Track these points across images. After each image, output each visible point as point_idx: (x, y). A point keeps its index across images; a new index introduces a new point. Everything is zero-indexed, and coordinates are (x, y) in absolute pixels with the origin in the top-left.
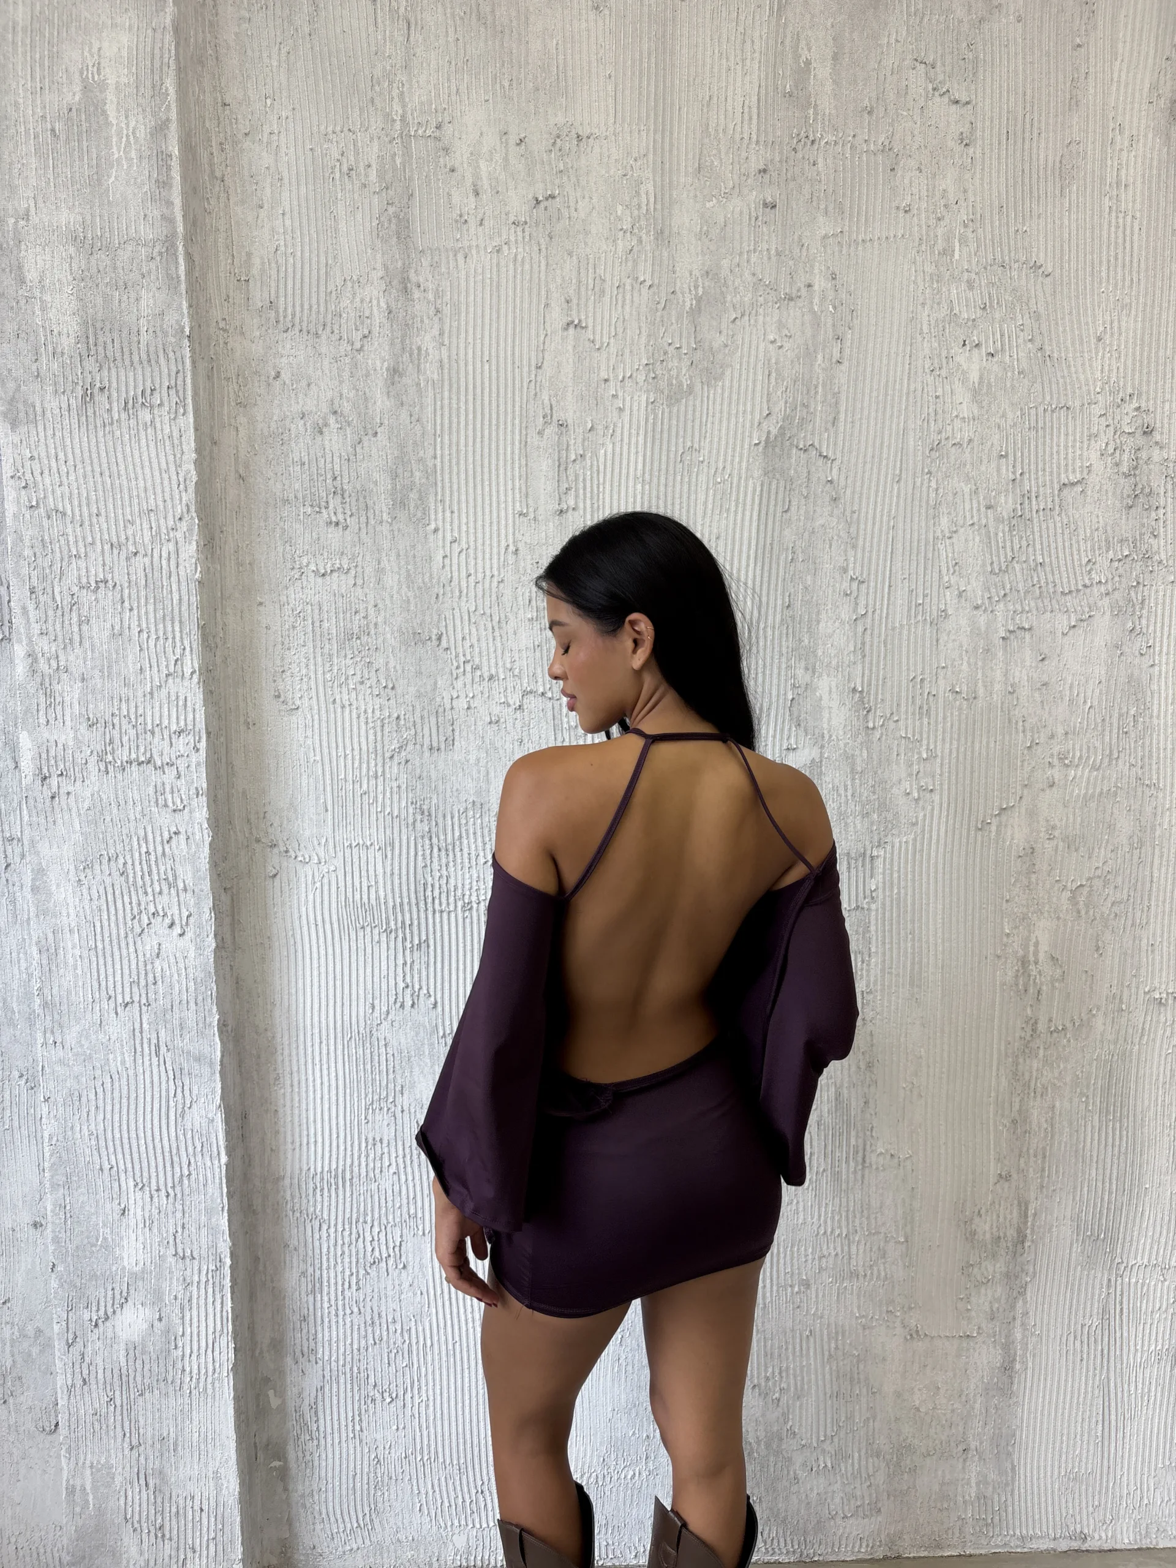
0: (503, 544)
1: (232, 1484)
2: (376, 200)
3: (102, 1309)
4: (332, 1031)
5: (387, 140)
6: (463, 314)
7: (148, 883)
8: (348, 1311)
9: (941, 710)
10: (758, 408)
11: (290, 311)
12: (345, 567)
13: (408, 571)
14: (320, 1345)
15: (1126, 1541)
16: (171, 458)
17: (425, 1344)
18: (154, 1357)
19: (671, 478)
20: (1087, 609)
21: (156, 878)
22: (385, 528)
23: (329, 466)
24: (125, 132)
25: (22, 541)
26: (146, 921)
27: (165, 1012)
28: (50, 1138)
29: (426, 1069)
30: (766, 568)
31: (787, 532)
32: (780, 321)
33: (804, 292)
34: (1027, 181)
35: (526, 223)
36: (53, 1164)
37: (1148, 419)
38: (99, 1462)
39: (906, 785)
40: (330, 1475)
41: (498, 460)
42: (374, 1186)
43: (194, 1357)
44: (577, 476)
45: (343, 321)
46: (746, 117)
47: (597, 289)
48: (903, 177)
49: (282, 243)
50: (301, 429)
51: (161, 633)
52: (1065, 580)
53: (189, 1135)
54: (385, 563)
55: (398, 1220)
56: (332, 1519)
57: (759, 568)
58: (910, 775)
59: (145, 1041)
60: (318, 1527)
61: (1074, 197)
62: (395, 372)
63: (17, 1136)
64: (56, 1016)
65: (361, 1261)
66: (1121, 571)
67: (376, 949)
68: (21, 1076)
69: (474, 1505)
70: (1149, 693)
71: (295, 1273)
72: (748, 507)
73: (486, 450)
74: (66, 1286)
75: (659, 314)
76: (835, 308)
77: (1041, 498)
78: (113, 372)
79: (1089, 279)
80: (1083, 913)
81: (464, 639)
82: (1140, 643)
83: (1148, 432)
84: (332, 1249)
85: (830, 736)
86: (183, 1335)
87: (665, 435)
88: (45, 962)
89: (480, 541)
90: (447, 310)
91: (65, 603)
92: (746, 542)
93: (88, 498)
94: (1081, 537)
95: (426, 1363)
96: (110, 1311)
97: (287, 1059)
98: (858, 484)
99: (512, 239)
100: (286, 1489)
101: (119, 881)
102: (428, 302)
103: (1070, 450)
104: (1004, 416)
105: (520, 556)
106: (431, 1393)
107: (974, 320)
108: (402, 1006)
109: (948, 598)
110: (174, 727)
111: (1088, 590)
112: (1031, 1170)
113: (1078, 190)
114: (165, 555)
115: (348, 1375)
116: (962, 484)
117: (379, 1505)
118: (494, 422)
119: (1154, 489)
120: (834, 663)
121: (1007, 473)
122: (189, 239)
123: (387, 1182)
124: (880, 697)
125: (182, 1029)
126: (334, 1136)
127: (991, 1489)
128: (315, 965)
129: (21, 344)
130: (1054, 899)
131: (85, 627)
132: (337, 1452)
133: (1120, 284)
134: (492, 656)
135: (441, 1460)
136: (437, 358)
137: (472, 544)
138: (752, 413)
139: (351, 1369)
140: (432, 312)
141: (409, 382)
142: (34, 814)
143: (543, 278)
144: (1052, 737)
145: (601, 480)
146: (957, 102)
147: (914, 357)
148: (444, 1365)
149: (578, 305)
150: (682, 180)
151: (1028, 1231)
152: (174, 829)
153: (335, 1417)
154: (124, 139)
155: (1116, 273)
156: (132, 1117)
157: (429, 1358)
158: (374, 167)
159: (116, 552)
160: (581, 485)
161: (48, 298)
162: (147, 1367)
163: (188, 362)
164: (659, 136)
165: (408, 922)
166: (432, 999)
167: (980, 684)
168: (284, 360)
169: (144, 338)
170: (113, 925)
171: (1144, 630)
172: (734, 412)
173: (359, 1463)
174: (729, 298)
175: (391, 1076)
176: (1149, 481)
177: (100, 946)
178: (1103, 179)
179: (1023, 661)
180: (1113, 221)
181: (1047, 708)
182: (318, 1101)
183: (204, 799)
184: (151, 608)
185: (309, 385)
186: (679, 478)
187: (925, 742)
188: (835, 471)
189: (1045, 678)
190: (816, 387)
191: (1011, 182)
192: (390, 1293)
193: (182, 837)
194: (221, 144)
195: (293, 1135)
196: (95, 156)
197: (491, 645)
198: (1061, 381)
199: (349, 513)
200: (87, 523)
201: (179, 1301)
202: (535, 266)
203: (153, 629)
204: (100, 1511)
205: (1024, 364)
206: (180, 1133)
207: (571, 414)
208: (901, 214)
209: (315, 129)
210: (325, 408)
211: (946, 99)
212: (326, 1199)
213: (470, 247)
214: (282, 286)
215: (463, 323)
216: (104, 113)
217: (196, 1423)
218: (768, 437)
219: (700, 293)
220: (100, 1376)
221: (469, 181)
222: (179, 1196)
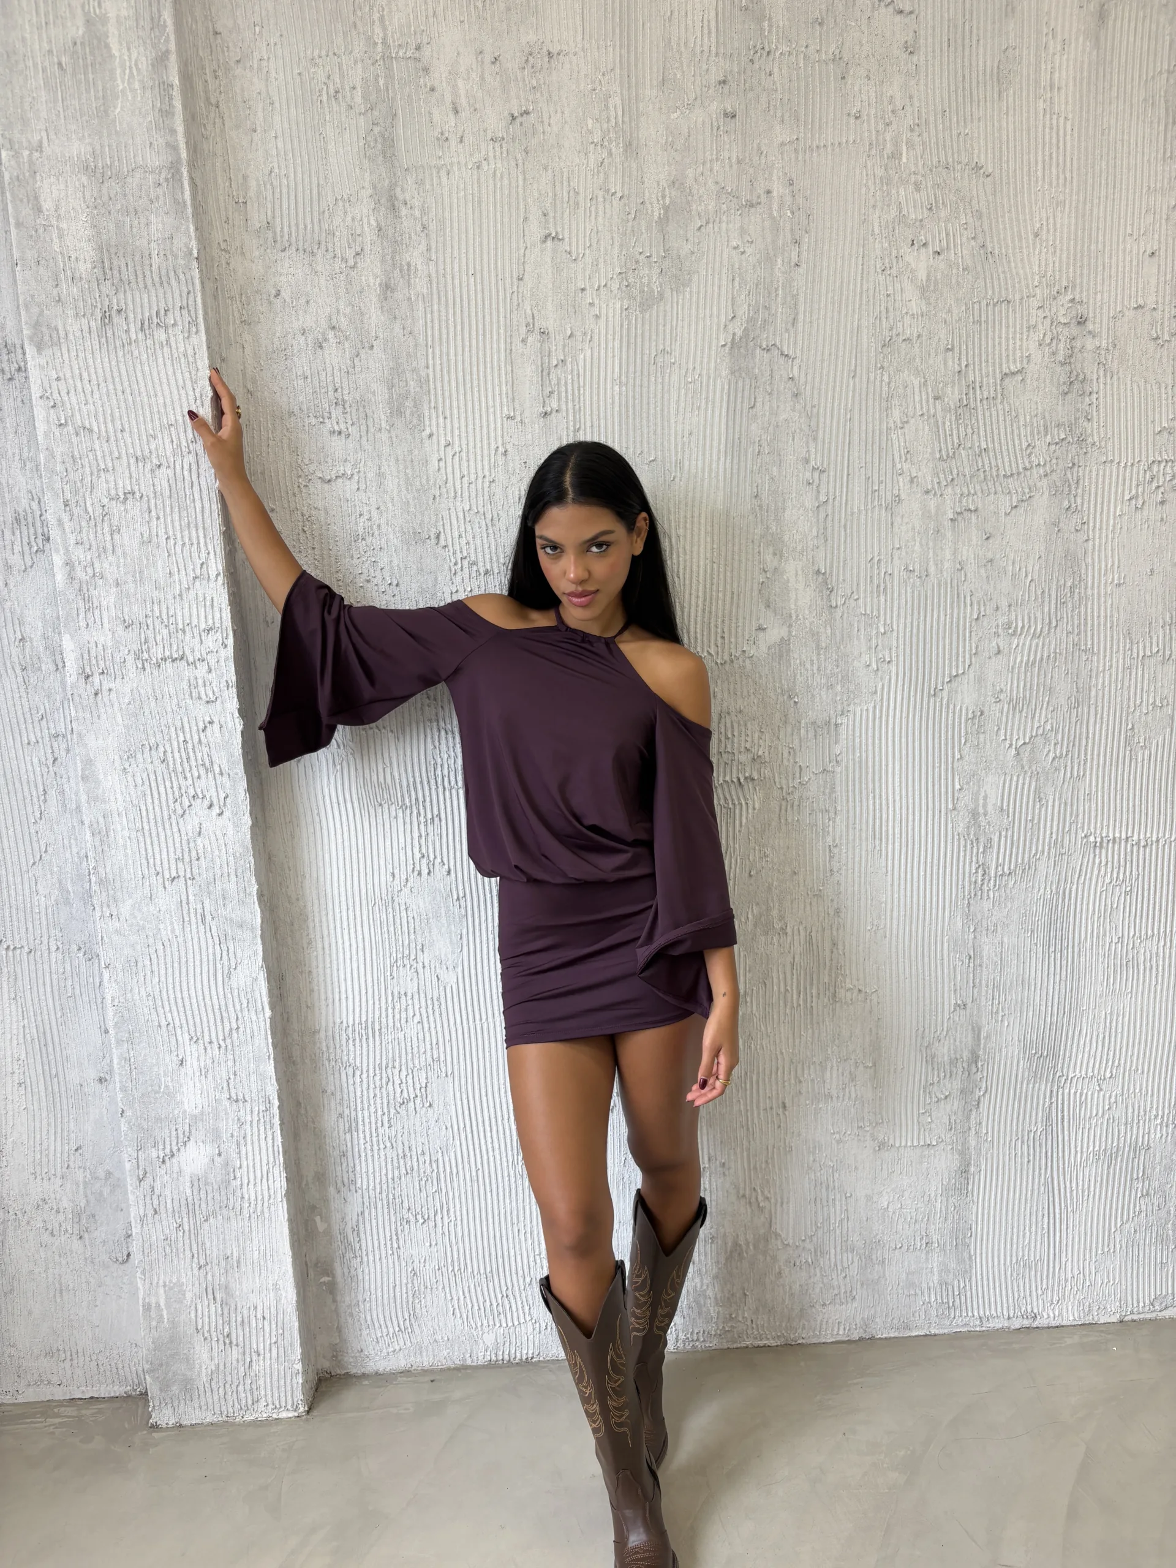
0: (493, 446)
1: (289, 1294)
2: (362, 120)
3: (168, 1147)
4: (357, 899)
5: (370, 62)
6: (448, 230)
7: (187, 769)
8: (382, 1146)
9: (896, 588)
10: (723, 311)
11: (286, 230)
12: (349, 473)
13: (406, 474)
14: (358, 1176)
15: (1071, 1318)
16: (187, 375)
17: (451, 1172)
18: (216, 1187)
19: (645, 380)
20: (1027, 490)
21: (193, 764)
22: (384, 436)
23: (330, 379)
24: (128, 64)
25: (53, 457)
26: (187, 804)
27: (208, 885)
28: (113, 1000)
29: (444, 930)
30: (735, 461)
31: (754, 427)
32: (742, 228)
33: (763, 198)
34: (967, 86)
35: (503, 139)
36: (116, 1024)
37: (1081, 310)
38: (171, 1281)
39: (866, 658)
40: (373, 1286)
41: (485, 367)
42: (401, 1035)
43: (251, 1186)
44: (559, 380)
45: (336, 239)
46: (706, 31)
47: (571, 202)
48: (853, 85)
49: (276, 165)
50: (302, 343)
51: (187, 540)
52: (1007, 464)
53: (236, 994)
54: (385, 468)
55: (423, 1064)
56: (377, 1325)
57: (728, 461)
58: (870, 648)
59: (192, 911)
60: (365, 1332)
61: (1011, 99)
62: (387, 288)
63: (79, 1002)
64: (111, 892)
65: (392, 1101)
66: (1058, 453)
67: (394, 823)
68: (80, 949)
69: (500, 1308)
70: (1084, 566)
71: (334, 1117)
72: (717, 404)
73: (474, 359)
74: (135, 1129)
75: (630, 224)
76: (793, 213)
77: (984, 388)
78: (129, 293)
79: (1026, 178)
80: (1026, 768)
81: (460, 536)
82: (1076, 519)
83: (1082, 322)
84: (365, 1092)
85: (797, 616)
86: (240, 1167)
87: (639, 340)
88: (98, 844)
89: (471, 444)
90: (432, 227)
91: (97, 514)
92: (716, 437)
93: (112, 415)
94: (1022, 423)
95: (453, 1188)
96: (175, 1148)
97: (317, 925)
98: (817, 380)
99: (491, 154)
100: (334, 1301)
101: (160, 768)
102: (415, 219)
103: (1011, 342)
104: (950, 311)
105: (509, 457)
106: (458, 1214)
107: (921, 220)
108: (420, 874)
109: (901, 484)
110: (203, 626)
111: (1028, 473)
112: (983, 999)
113: (1014, 93)
114: (186, 467)
115: (385, 1202)
116: (912, 378)
117: (417, 1311)
118: (481, 332)
119: (1088, 376)
120: (799, 547)
121: (953, 365)
122: (192, 165)
123: (412, 1030)
124: (841, 578)
125: (224, 898)
126: (363, 992)
127: (951, 1276)
128: (340, 841)
129: (41, 270)
130: (1001, 758)
131: (116, 536)
132: (378, 1267)
133: (1054, 183)
134: (487, 551)
135: (470, 1270)
136: (426, 272)
137: (464, 447)
138: (718, 316)
139: (387, 1196)
140: (419, 229)
141: (401, 296)
142: (80, 710)
143: (521, 192)
144: (997, 608)
145: (582, 384)
146: (901, 12)
147: (866, 258)
148: (469, 1189)
149: (554, 217)
150: (647, 92)
151: (981, 1053)
152: (208, 719)
153: (375, 1237)
154: (127, 71)
155: (1051, 173)
156: (184, 979)
157: (456, 1184)
158: (359, 90)
159: (141, 464)
160: (563, 389)
161: (64, 226)
162: (210, 1196)
163: (197, 282)
164: (624, 52)
165: (421, 799)
166: (446, 867)
167: (931, 563)
168: (284, 279)
169: (156, 261)
170: (157, 808)
171: (1079, 508)
172: (701, 316)
173: (398, 1275)
174: (694, 207)
175: (412, 937)
176: (1082, 369)
177: (146, 828)
178: (1037, 82)
179: (970, 540)
180: (1048, 122)
181: (992, 583)
182: (348, 961)
183: (233, 692)
184: (176, 516)
185: (308, 302)
186: (653, 379)
187: (882, 618)
188: (796, 369)
189: (990, 555)
190: (776, 290)
191: (953, 88)
192: (418, 1129)
193: (216, 726)
194: (215, 71)
195: (326, 993)
196: (100, 88)
197: (485, 541)
198: (1002, 276)
199: (350, 422)
200: (112, 439)
201: (235, 1139)
202: (513, 181)
203: (179, 536)
204: (174, 1324)
205: (969, 262)
206: (228, 992)
207: (552, 321)
208: (852, 120)
209: (302, 54)
210: (324, 325)
211: (891, 9)
212: (358, 1048)
213: (452, 164)
214: (277, 206)
215: (448, 239)
216: (107, 46)
217: (255, 1242)
218: (733, 339)
219: (667, 201)
220: (169, 1205)
221: (448, 100)
222: (230, 1047)
